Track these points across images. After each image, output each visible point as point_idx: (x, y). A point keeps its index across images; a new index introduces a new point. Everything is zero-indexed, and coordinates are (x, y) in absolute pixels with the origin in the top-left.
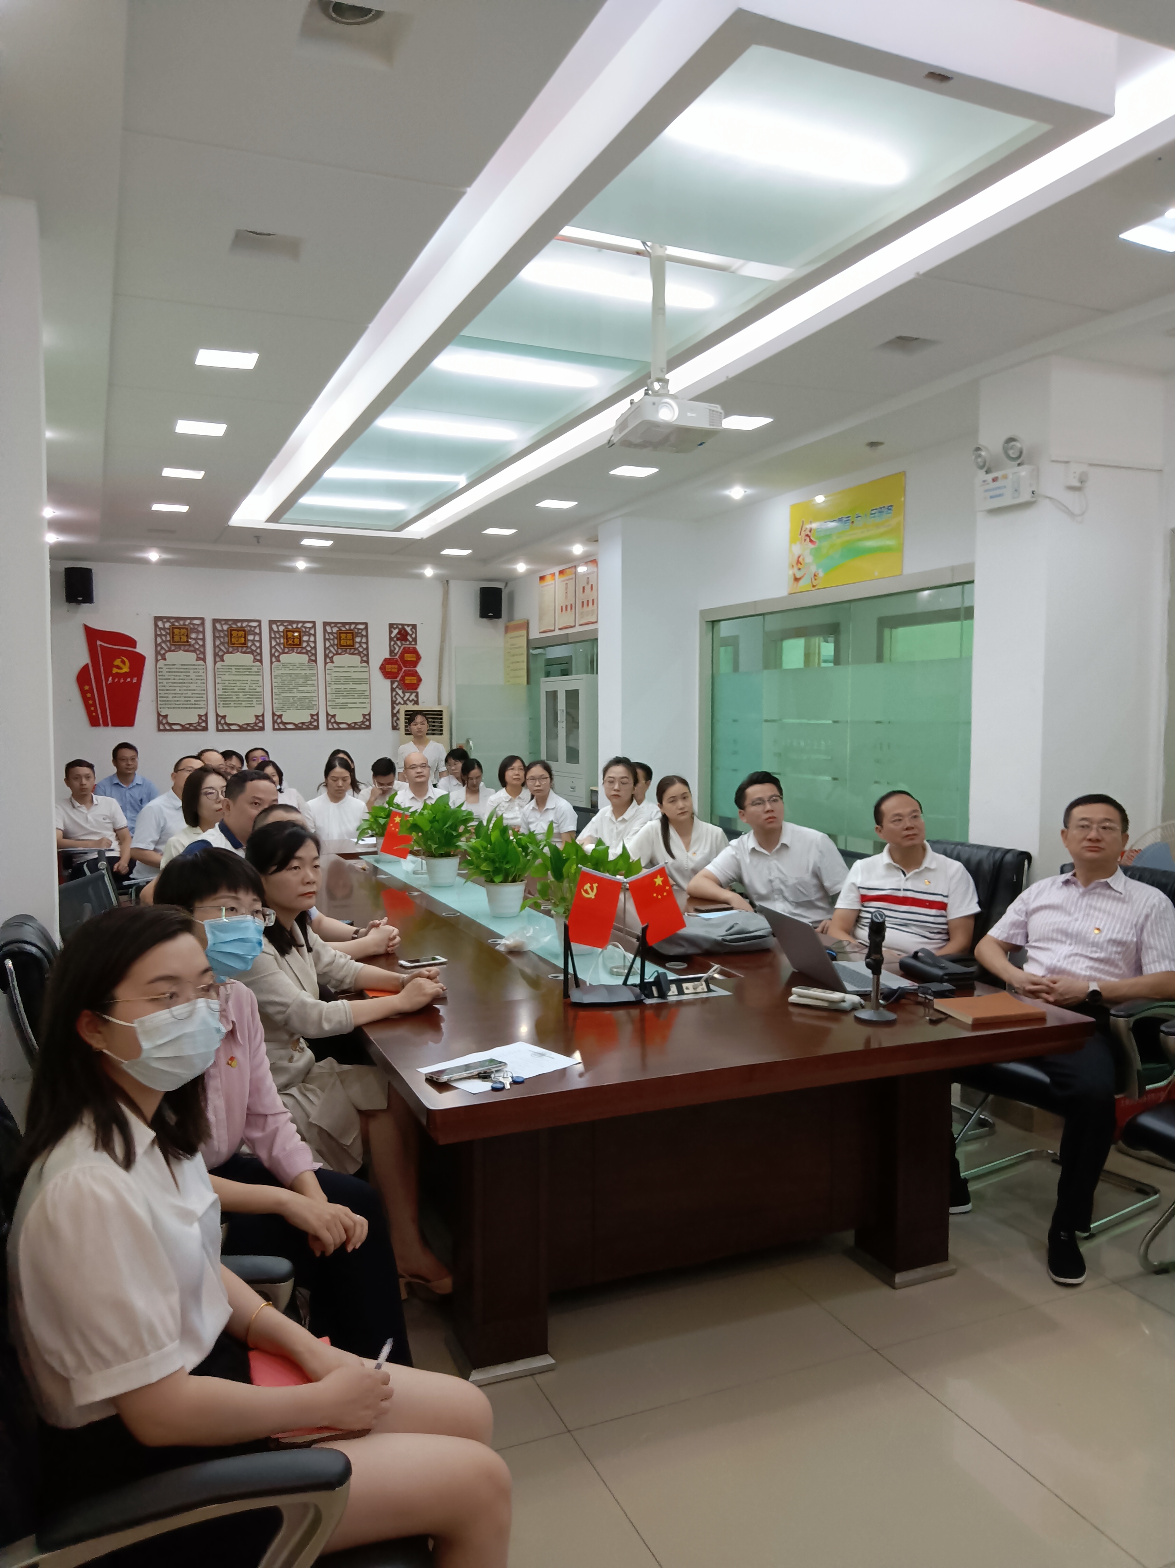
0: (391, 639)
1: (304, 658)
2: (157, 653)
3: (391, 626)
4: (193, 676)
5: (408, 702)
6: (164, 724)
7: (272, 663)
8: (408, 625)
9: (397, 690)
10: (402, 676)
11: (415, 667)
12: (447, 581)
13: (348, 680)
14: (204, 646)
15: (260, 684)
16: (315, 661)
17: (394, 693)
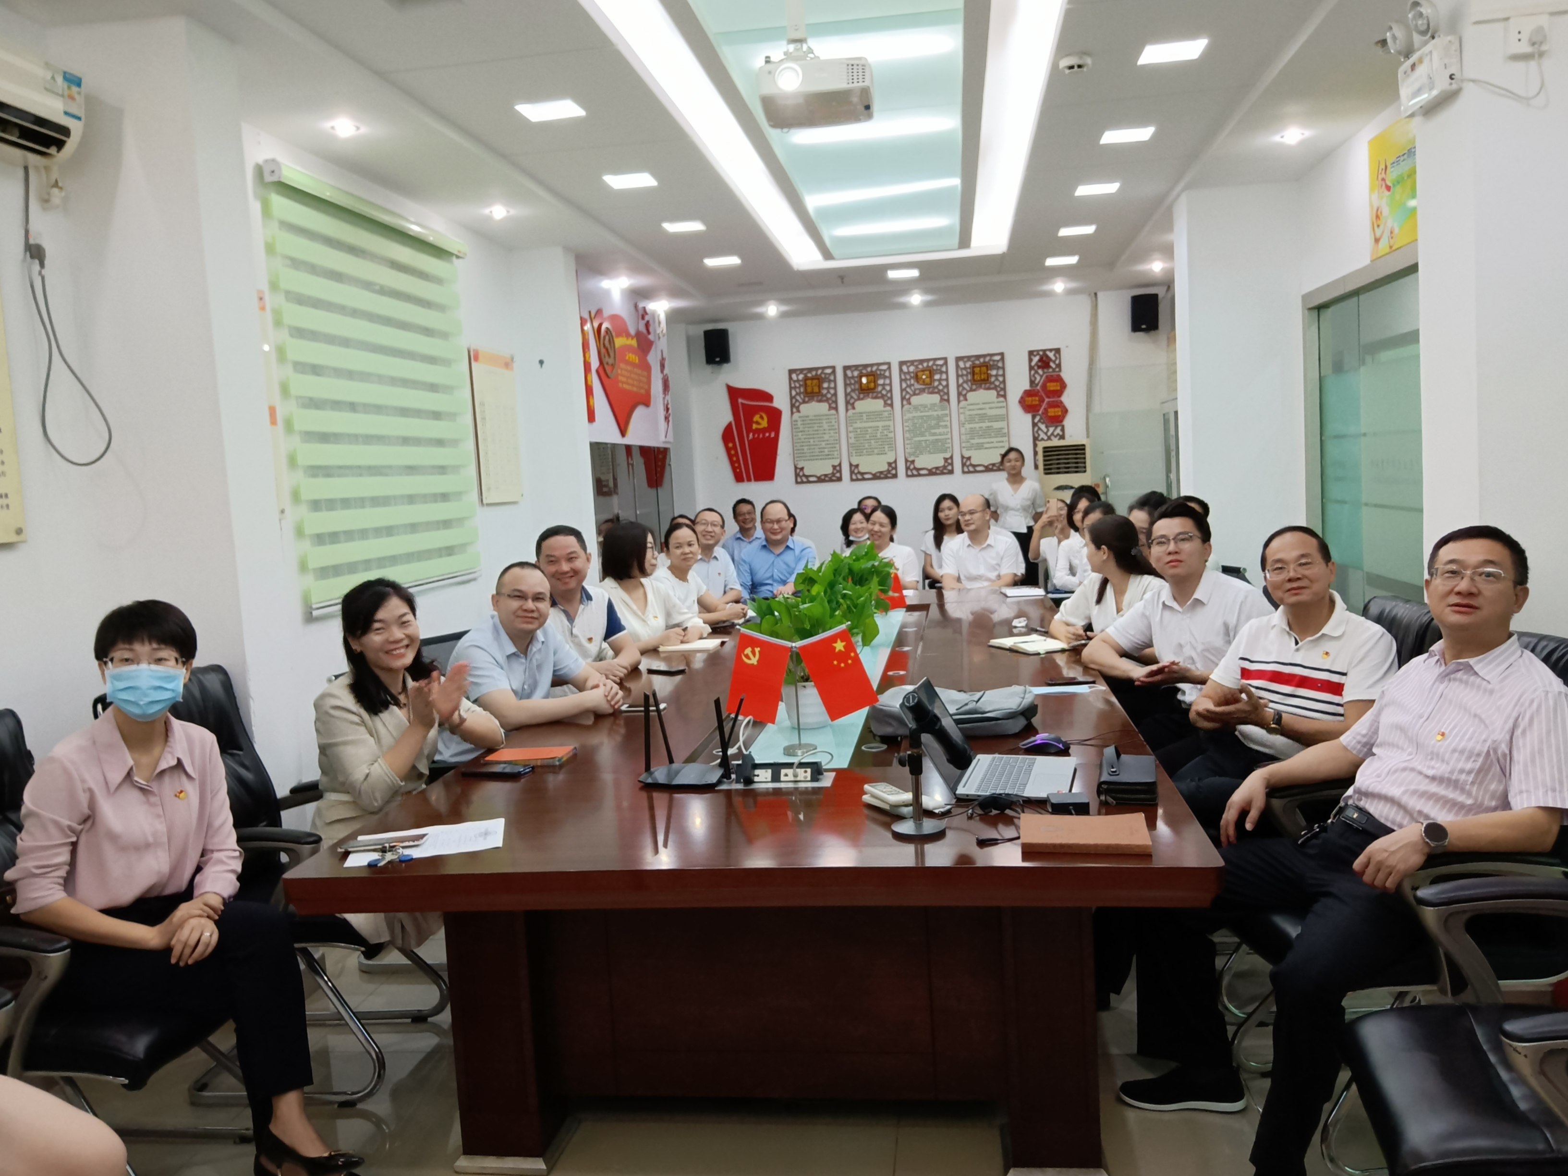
0: (1031, 368)
1: (936, 398)
2: (792, 406)
3: (1031, 353)
4: (826, 426)
5: (1052, 438)
6: (801, 477)
7: (903, 406)
8: (1051, 350)
9: (1040, 425)
10: (1045, 409)
11: (1060, 396)
12: (1096, 294)
13: (983, 418)
14: (835, 395)
15: (892, 429)
16: (948, 401)
17: (1036, 429)
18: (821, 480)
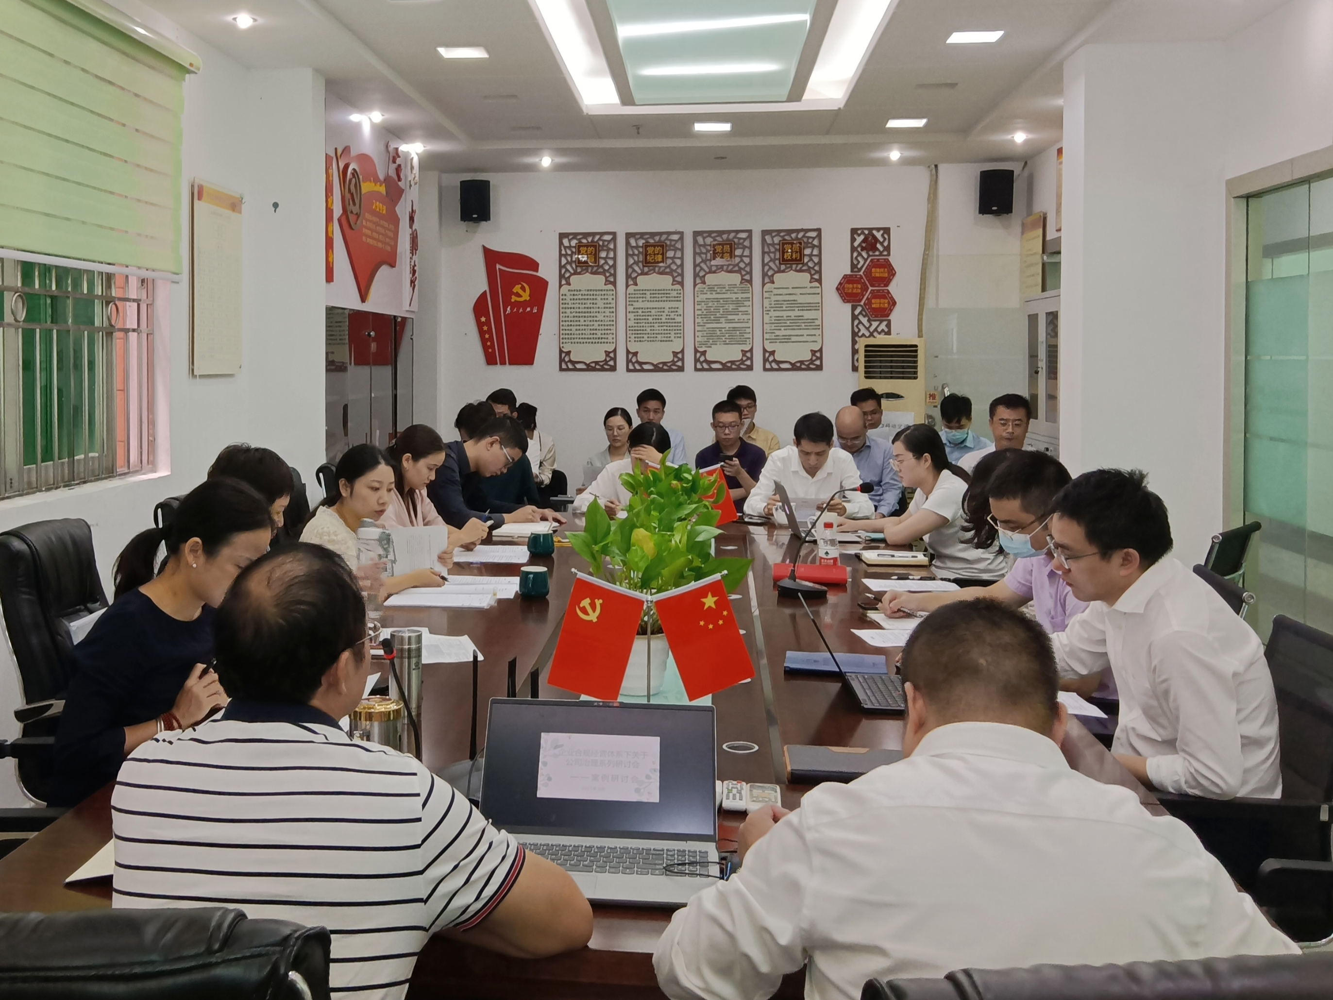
0: (853, 249)
1: (736, 278)
2: (561, 276)
3: (854, 231)
4: (600, 303)
5: (875, 334)
6: (566, 363)
7: (695, 285)
8: (878, 229)
9: (861, 317)
10: (867, 299)
11: (887, 285)
12: (936, 166)
13: (793, 305)
14: (614, 266)
15: (680, 312)
16: (750, 282)
17: (856, 322)
18: (590, 368)
